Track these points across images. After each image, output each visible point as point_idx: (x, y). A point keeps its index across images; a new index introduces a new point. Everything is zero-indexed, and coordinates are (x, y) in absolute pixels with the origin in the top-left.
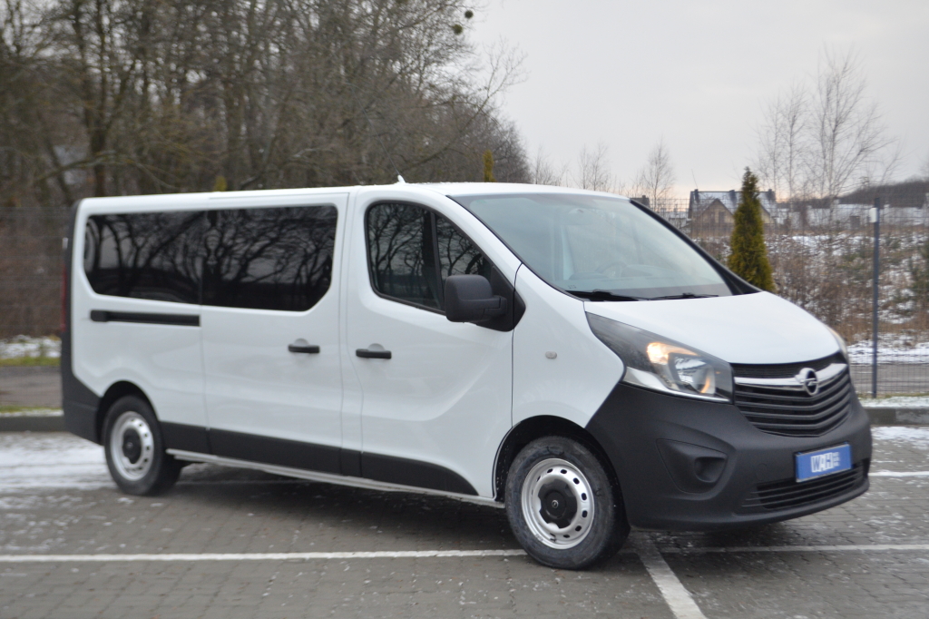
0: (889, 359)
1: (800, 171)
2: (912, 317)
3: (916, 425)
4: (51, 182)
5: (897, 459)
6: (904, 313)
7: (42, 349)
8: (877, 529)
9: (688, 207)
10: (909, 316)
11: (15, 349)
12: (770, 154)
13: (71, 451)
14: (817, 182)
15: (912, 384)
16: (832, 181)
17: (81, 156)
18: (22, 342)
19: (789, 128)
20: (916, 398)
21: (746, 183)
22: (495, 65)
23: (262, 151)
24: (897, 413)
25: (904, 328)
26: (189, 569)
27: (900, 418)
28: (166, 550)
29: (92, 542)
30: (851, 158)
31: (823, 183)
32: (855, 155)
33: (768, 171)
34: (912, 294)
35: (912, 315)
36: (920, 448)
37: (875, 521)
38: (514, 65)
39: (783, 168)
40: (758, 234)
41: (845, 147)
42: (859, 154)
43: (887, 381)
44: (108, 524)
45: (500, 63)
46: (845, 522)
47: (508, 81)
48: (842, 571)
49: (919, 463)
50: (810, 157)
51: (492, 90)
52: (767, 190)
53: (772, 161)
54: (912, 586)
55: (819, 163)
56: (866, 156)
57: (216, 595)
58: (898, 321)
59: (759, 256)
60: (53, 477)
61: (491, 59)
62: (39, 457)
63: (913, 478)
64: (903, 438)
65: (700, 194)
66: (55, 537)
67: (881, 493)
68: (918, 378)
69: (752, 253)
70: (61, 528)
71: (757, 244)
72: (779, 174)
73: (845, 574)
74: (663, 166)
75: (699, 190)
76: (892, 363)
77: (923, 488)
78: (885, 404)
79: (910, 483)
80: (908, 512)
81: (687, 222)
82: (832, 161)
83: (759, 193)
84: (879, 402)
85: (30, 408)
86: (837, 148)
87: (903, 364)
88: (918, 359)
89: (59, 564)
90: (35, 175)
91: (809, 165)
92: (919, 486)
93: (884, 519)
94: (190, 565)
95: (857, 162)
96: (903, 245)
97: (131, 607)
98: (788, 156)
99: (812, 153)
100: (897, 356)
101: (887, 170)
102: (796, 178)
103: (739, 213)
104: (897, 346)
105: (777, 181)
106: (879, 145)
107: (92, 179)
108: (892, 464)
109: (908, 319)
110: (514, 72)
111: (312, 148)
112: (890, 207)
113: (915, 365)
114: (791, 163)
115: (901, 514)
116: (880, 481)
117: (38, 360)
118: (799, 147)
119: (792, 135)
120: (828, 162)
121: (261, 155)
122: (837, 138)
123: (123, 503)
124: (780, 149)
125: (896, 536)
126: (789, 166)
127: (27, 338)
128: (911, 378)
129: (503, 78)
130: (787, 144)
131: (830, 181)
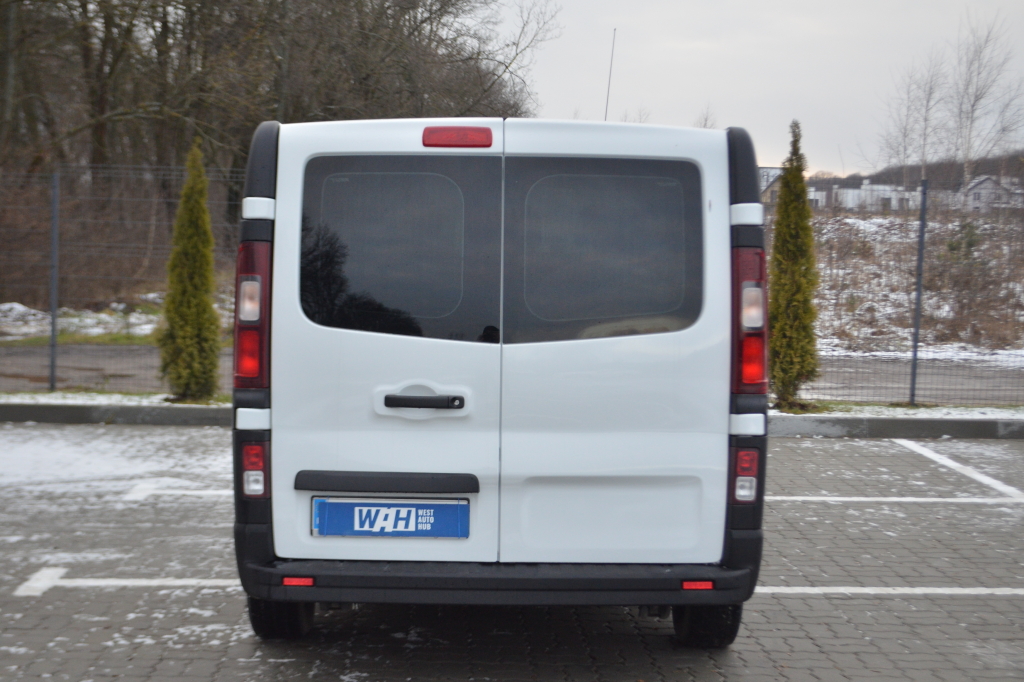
19: (925, 102)
22: (525, 18)
38: (547, 19)
45: (531, 17)
47: (539, 37)
51: (521, 46)
61: (522, 12)
110: (546, 27)
129: (534, 33)
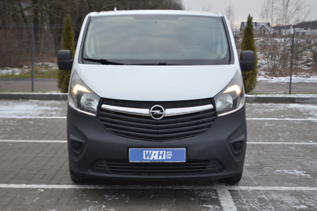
0: (300, 81)
1: (275, 16)
2: (312, 67)
3: (302, 103)
4: (19, 14)
5: (293, 115)
6: (309, 66)
7: (13, 72)
8: (280, 137)
9: (240, 27)
10: (311, 67)
11: (4, 72)
12: (265, 10)
13: (16, 106)
14: (281, 20)
15: (307, 90)
16: (286, 20)
17: (28, 6)
18: (7, 69)
20: (304, 94)
21: (248, 20)
23: (92, 5)
24: (296, 99)
25: (309, 71)
26: (48, 145)
27: (297, 101)
28: (42, 139)
29: (18, 136)
30: (293, 11)
31: (283, 21)
32: (295, 11)
33: (264, 16)
34: (312, 59)
35: (312, 66)
36: (301, 111)
37: (280, 134)
39: (269, 15)
40: (252, 37)
41: (291, 8)
42: (296, 11)
43: (298, 89)
44: (24, 130)
46: (269, 135)
48: (264, 151)
49: (300, 116)
50: (279, 11)
52: (267, 22)
53: (266, 12)
54: (287, 156)
55: (282, 13)
56: (298, 11)
57: (55, 154)
58: (306, 68)
59: (252, 45)
60: (8, 114)
62: (5, 108)
63: (296, 121)
64: (297, 107)
65: (244, 23)
66: (5, 134)
67: (284, 126)
68: (309, 88)
69: (249, 44)
70: (8, 131)
71: (251, 41)
72: (268, 17)
73: (265, 151)
74: (231, 13)
75: (244, 22)
76: (301, 83)
77: (298, 124)
78: (292, 96)
79: (295, 122)
80: (292, 132)
81: (240, 33)
82: (286, 12)
83: (253, 23)
84: (290, 95)
85: (4, 91)
86: (288, 8)
87: (304, 83)
88: (311, 81)
89: (5, 143)
90: (13, 12)
91: (278, 14)
92: (297, 123)
93: (283, 134)
94: (49, 144)
95: (295, 13)
96: (312, 43)
97: (27, 157)
98: (271, 11)
99: (280, 10)
100: (303, 80)
101: (305, 16)
102: (274, 18)
103: (246, 30)
104: (304, 77)
105: (267, 19)
106: (303, 8)
107: (33, 14)
108: (291, 116)
109: (310, 68)
111: (109, 4)
112: (310, 29)
113: (308, 83)
114: (272, 13)
115: (289, 133)
116: (285, 122)
117: (11, 76)
118: (275, 7)
119: (273, 3)
120: (285, 13)
121: (92, 7)
122: (288, 5)
123: (30, 123)
124: (269, 8)
125: (286, 140)
126: (271, 14)
127: (9, 68)
128: (307, 88)
130: (271, 6)
131: (285, 20)
